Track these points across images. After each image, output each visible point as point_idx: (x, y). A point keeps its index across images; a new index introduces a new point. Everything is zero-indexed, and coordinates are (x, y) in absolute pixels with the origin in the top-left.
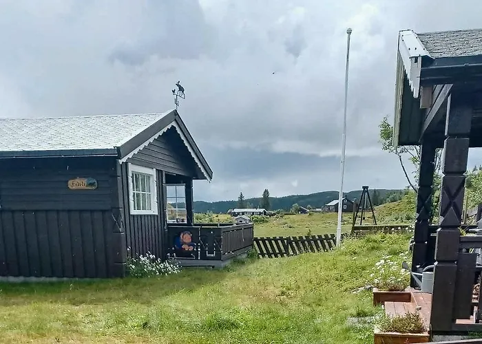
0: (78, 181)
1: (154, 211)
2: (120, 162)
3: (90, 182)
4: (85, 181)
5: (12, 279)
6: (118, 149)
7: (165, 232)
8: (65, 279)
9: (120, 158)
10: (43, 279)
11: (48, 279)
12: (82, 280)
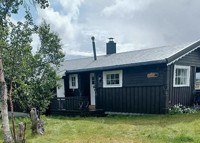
0: (151, 74)
1: (188, 84)
2: (168, 65)
3: (156, 74)
4: (154, 74)
5: (124, 114)
6: (166, 59)
7: (193, 94)
8: (142, 114)
9: (167, 63)
10: (134, 114)
11: (136, 114)
12: (148, 115)
